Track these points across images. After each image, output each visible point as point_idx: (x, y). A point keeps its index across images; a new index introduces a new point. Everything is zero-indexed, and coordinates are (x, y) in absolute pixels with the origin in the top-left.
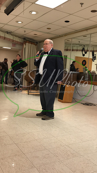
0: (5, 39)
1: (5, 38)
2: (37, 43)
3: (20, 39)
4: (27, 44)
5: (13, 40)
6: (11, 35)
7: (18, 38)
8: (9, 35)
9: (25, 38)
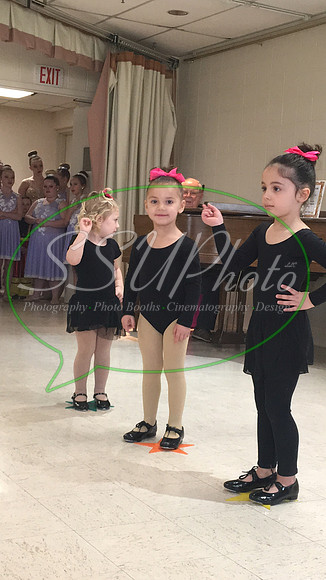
0: (11, 39)
1: (11, 34)
2: (174, 63)
3: (89, 40)
4: (126, 67)
5: (54, 47)
6: (41, 19)
7: (77, 34)
8: (33, 16)
9: (112, 36)
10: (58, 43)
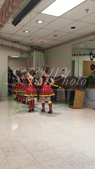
0: (13, 48)
2: (44, 50)
3: (28, 47)
4: (35, 52)
7: (25, 46)
8: (16, 44)
9: (32, 46)
10: (22, 48)
